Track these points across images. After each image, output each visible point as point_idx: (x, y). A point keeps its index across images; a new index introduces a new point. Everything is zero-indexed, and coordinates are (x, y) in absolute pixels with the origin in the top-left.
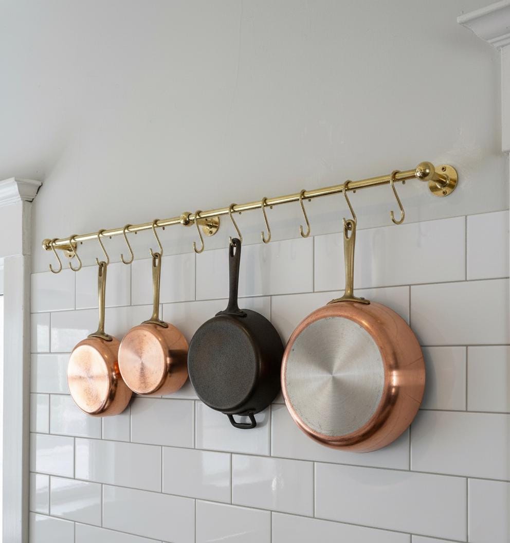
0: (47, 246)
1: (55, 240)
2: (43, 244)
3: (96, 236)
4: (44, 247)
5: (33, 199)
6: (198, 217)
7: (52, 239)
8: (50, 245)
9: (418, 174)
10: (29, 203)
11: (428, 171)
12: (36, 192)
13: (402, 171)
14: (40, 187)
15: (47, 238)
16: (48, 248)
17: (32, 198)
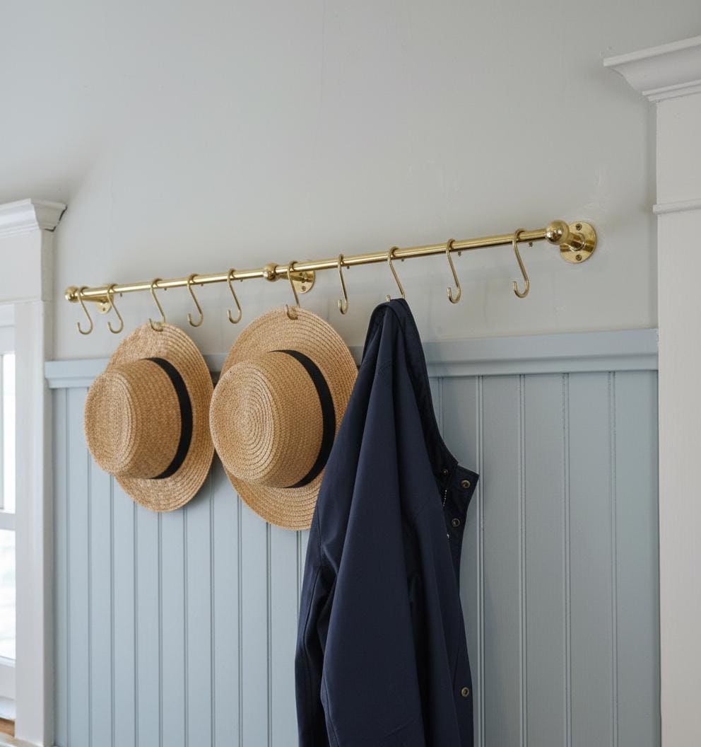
0: (71, 296)
1: (83, 289)
2: (66, 293)
3: (149, 286)
4: (67, 297)
5: (55, 228)
6: (291, 270)
7: (79, 286)
8: (76, 294)
9: (549, 235)
10: (51, 233)
11: (560, 232)
12: (59, 217)
13: (528, 230)
14: (64, 211)
15: (71, 285)
16: (73, 299)
17: (54, 225)
